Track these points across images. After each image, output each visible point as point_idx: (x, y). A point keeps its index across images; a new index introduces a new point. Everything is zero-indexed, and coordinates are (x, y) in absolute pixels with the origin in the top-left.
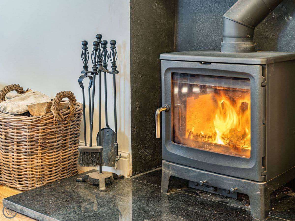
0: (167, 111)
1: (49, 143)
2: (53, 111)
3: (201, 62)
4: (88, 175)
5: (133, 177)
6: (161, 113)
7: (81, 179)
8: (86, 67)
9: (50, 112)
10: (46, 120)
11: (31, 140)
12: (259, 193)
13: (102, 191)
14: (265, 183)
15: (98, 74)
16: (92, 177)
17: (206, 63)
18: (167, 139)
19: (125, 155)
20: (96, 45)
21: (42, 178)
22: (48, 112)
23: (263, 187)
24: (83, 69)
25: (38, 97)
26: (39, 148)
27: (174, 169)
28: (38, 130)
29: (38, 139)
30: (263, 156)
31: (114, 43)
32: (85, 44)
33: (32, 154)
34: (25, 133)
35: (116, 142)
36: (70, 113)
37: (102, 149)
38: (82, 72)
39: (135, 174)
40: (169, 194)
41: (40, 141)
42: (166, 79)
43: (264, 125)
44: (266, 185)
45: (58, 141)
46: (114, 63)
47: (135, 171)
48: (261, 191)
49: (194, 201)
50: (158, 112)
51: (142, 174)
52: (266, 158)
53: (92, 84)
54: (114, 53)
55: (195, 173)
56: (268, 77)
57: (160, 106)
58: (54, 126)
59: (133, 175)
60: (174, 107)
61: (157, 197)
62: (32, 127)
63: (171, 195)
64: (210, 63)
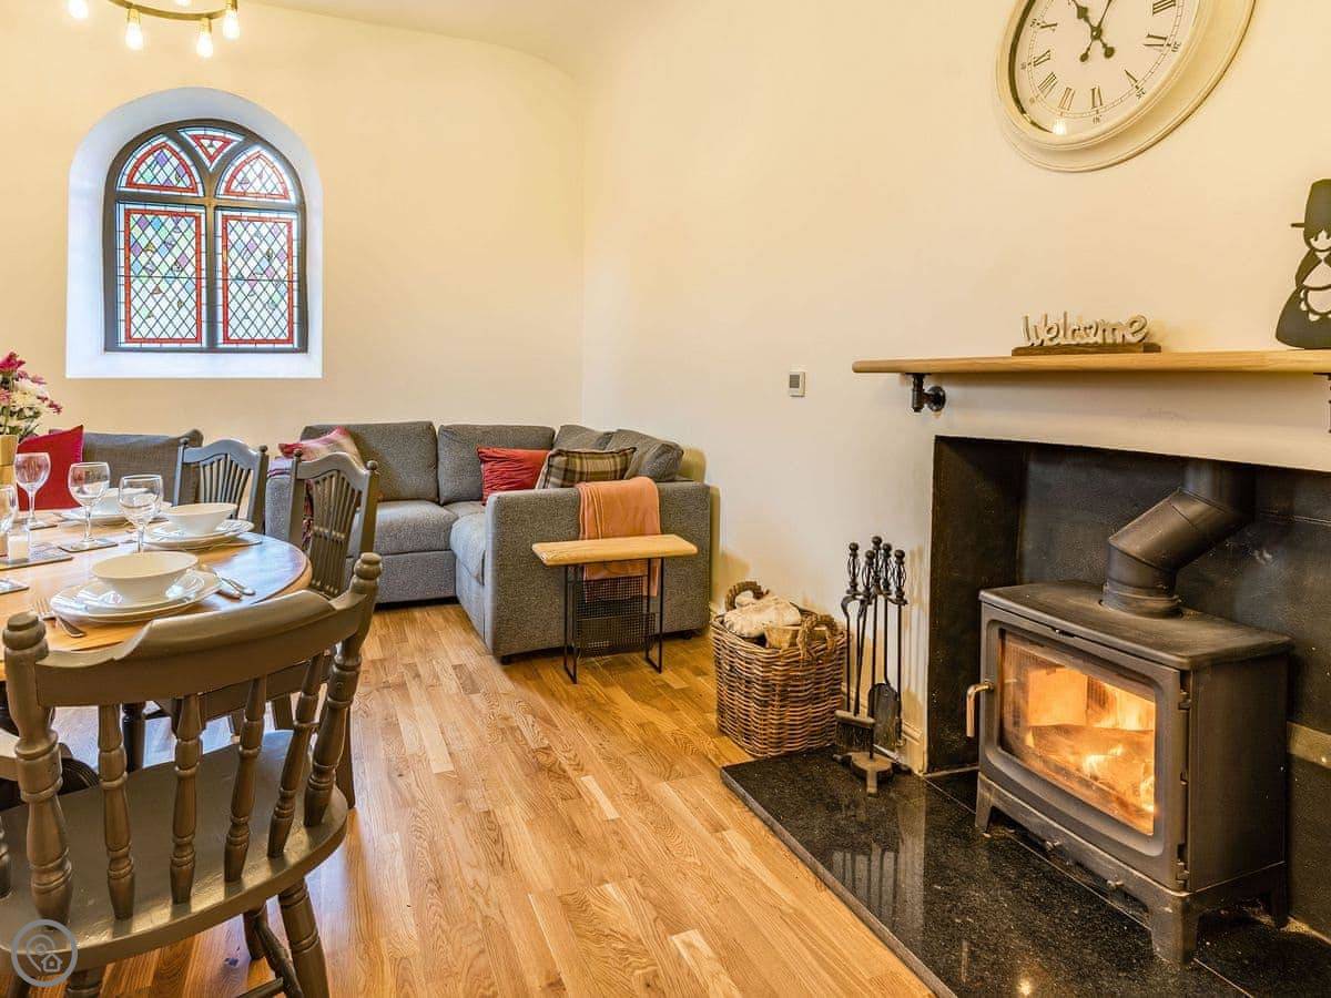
0: (990, 692)
1: (792, 691)
2: (800, 646)
3: (1054, 629)
4: (850, 757)
5: (929, 775)
6: (977, 695)
7: (839, 757)
8: (854, 585)
9: (796, 645)
10: (788, 658)
11: (765, 682)
12: (1168, 909)
13: (870, 795)
14: (1184, 894)
15: (870, 604)
16: (857, 763)
17: (1063, 632)
18: (989, 737)
19: (917, 736)
20: (871, 557)
21: (779, 743)
22: (793, 644)
23: (1179, 903)
24: (849, 587)
25: (783, 609)
26: (776, 698)
27: (1000, 797)
28: (776, 670)
29: (775, 685)
30: (1181, 842)
31: (901, 556)
32: (854, 548)
33: (766, 704)
34: (757, 671)
35: (899, 716)
36: (826, 648)
37: (874, 725)
38: (848, 592)
39: (933, 771)
40: (988, 836)
41: (778, 688)
42: (988, 637)
43: (1184, 783)
44: (1188, 900)
45: (806, 690)
46: (899, 589)
47: (933, 765)
48: (1174, 908)
49: (1035, 868)
50: (971, 691)
51: (945, 772)
52: (1189, 845)
53: (863, 613)
54: (899, 573)
55: (1038, 820)
56: (1196, 694)
57: (977, 681)
58: (801, 668)
59: (928, 772)
60: (1003, 686)
61: (965, 836)
62: (768, 665)
63: (992, 839)
64: (1072, 635)
